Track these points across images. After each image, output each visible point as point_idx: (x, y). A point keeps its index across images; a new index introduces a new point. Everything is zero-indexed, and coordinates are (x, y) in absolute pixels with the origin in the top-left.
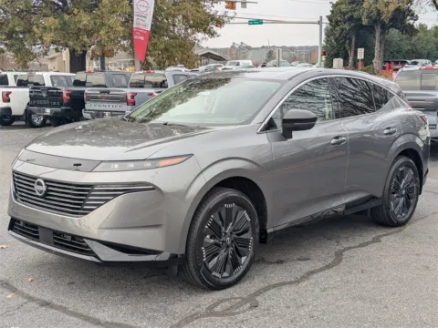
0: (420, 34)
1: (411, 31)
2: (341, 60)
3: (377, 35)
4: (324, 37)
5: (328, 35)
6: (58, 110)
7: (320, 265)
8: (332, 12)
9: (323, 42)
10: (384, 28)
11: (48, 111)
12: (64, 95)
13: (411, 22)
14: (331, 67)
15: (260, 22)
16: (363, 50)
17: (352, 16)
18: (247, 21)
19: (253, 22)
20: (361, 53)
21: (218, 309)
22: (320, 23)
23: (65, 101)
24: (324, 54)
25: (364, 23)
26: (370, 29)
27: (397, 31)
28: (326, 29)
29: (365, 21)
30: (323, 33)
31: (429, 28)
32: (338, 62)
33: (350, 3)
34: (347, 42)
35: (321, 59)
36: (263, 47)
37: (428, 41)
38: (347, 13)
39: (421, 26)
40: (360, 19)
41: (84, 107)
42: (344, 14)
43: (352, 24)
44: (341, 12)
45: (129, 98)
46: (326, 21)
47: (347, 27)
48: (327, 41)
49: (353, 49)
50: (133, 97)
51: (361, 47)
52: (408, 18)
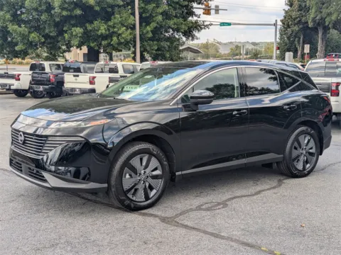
2: (292, 53)
3: (320, 35)
4: (278, 36)
5: (281, 35)
7: (268, 187)
8: (285, 17)
9: (278, 40)
14: (284, 59)
15: (229, 24)
16: (309, 45)
17: (300, 21)
18: (219, 23)
20: (307, 49)
21: (204, 207)
22: (275, 25)
24: (278, 48)
26: (315, 29)
27: (336, 31)
28: (281, 30)
29: (311, 25)
30: (278, 33)
32: (289, 55)
34: (297, 39)
35: (276, 53)
36: (231, 43)
38: (297, 18)
40: (307, 22)
42: (295, 19)
43: (301, 26)
44: (292, 18)
47: (296, 28)
48: (281, 39)
49: (301, 45)
51: (307, 44)
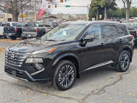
0: (118, 10)
1: (115, 9)
3: (105, 11)
4: (89, 11)
6: (14, 34)
8: (92, 3)
9: (89, 13)
10: (107, 9)
11: (10, 34)
12: (16, 29)
13: (115, 7)
14: (91, 20)
15: (69, 6)
17: (98, 5)
18: (65, 6)
19: (67, 6)
20: (101, 16)
23: (16, 31)
24: (89, 16)
25: (102, 7)
26: (103, 9)
27: (111, 9)
28: (89, 9)
29: (102, 6)
31: (120, 9)
32: (93, 19)
33: (97, 1)
34: (96, 13)
35: (88, 18)
36: (68, 14)
37: (120, 13)
38: (96, 4)
39: (118, 8)
40: (100, 6)
41: (22, 33)
42: (95, 4)
43: (98, 7)
44: (94, 3)
45: (36, 30)
46: (89, 6)
47: (96, 8)
49: (98, 15)
50: (37, 30)
51: (101, 14)
52: (115, 5)
